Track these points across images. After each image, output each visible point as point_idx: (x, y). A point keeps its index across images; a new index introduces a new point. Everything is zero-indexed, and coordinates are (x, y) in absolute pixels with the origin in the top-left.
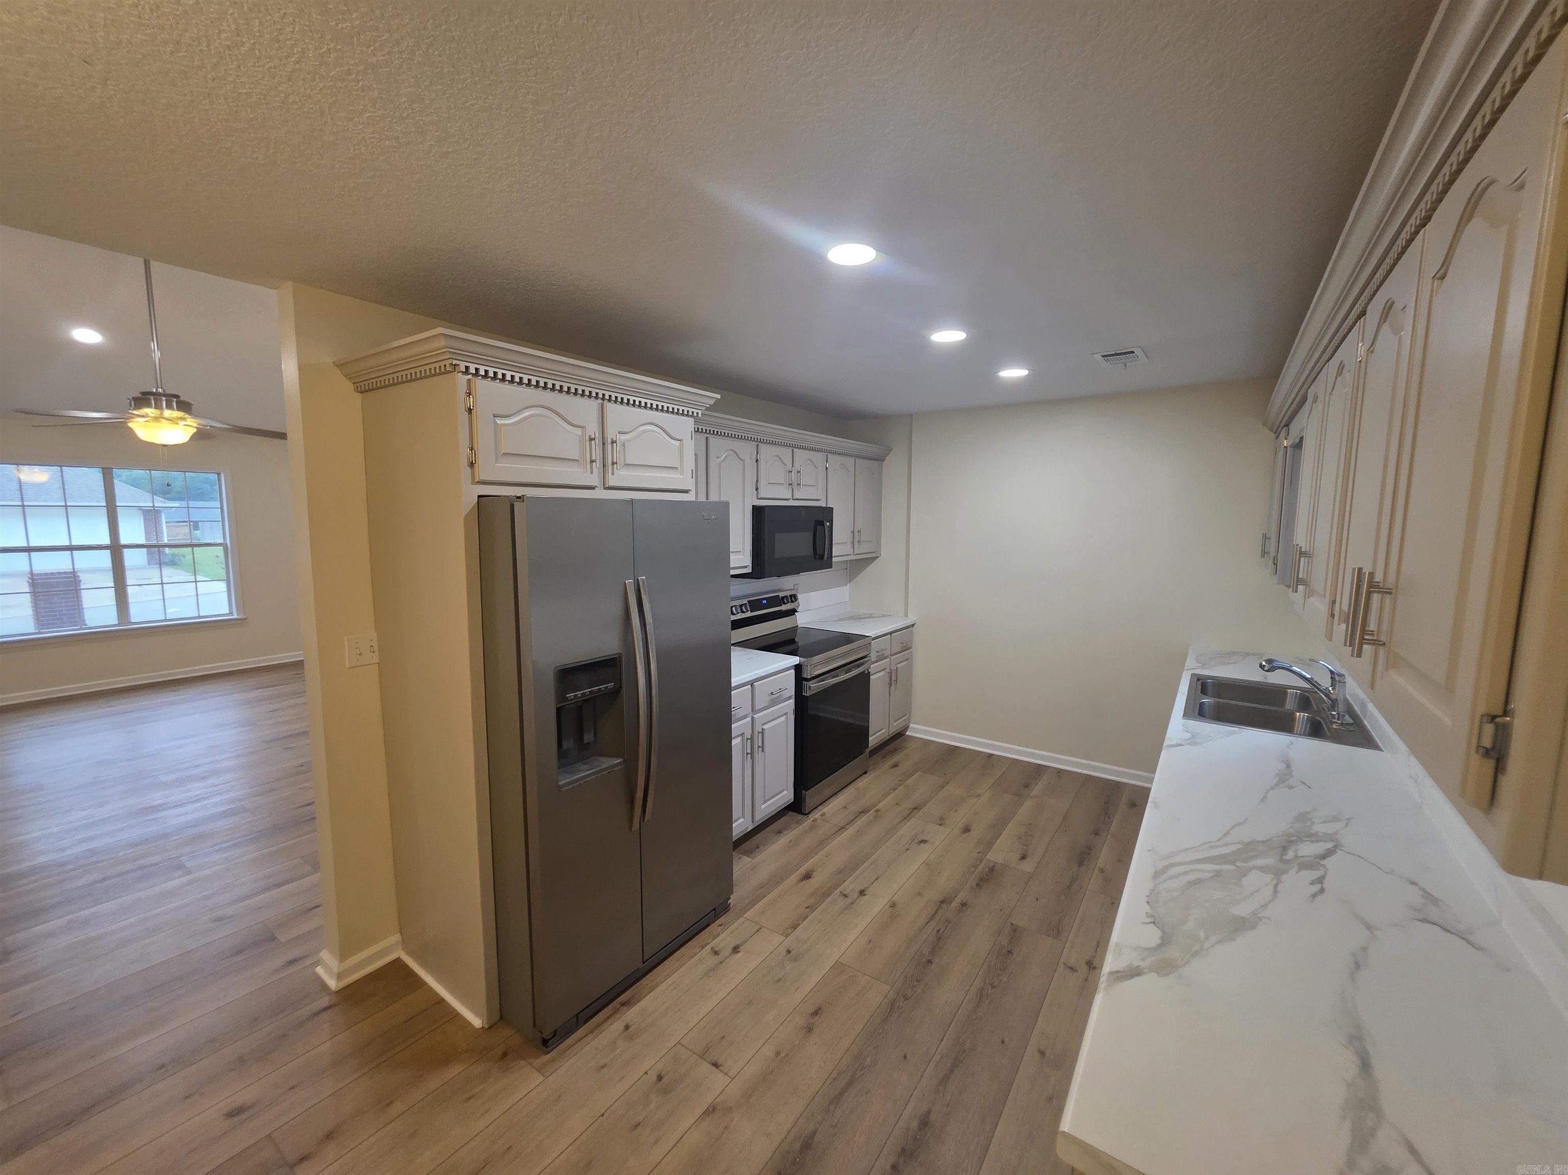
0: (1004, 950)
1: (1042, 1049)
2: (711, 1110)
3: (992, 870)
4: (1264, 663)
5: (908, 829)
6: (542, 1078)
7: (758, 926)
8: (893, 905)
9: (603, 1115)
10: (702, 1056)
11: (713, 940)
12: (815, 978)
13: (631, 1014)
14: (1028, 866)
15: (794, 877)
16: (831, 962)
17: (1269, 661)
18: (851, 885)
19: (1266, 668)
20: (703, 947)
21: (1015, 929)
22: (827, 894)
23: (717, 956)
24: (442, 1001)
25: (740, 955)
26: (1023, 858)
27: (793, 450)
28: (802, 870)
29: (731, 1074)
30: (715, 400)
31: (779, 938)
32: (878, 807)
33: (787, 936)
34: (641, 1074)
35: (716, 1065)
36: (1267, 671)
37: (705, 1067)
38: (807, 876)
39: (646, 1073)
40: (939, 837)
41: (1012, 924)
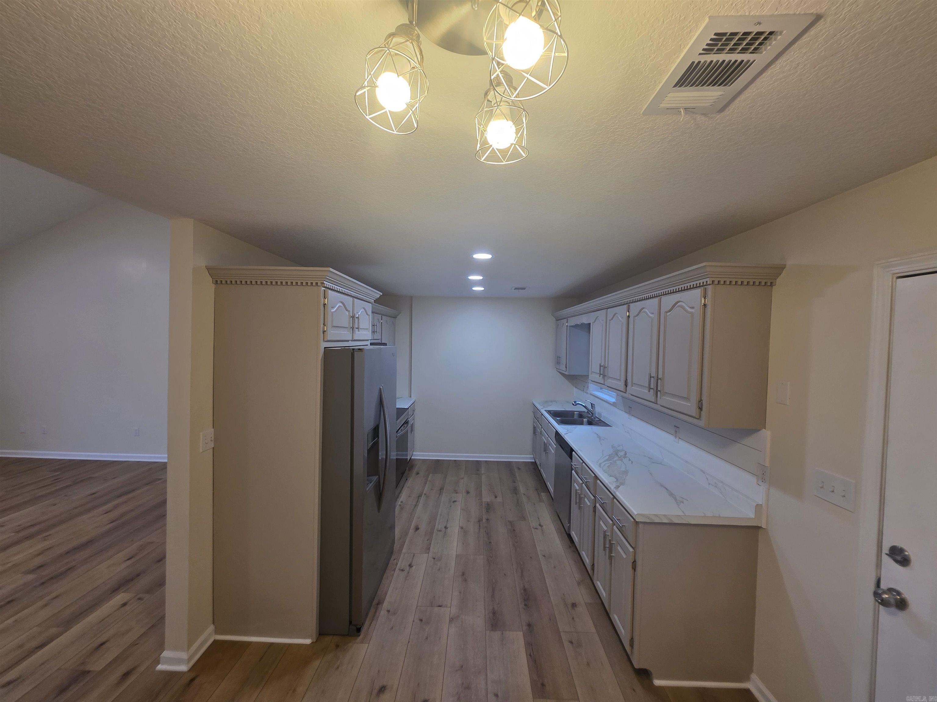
0: (512, 530)
1: (544, 555)
2: (451, 620)
3: (488, 504)
4: (574, 403)
5: (444, 498)
6: (367, 645)
7: (413, 554)
8: (462, 528)
9: (409, 642)
10: (432, 605)
11: (396, 566)
12: (453, 564)
13: (385, 605)
14: (499, 499)
15: (411, 531)
16: (454, 556)
17: (575, 402)
18: (439, 525)
19: (574, 405)
20: (394, 570)
21: (511, 522)
22: (431, 533)
23: (404, 572)
24: (272, 644)
25: (414, 567)
26: (496, 497)
27: (382, 316)
28: (413, 526)
29: (449, 605)
30: (380, 295)
31: (426, 555)
32: (424, 492)
33: (428, 553)
34: (412, 623)
35: (440, 606)
36: (575, 405)
37: (436, 609)
38: (417, 529)
39: (414, 621)
40: (460, 497)
41: (508, 521)
